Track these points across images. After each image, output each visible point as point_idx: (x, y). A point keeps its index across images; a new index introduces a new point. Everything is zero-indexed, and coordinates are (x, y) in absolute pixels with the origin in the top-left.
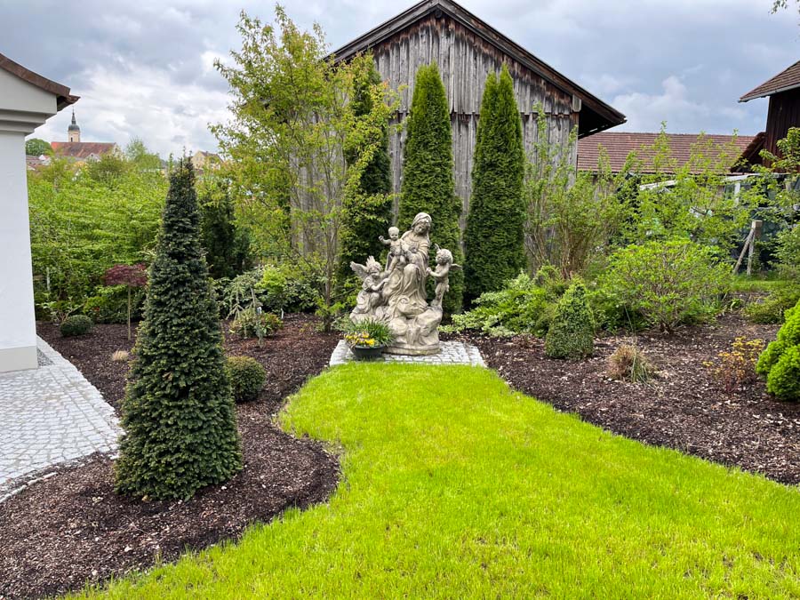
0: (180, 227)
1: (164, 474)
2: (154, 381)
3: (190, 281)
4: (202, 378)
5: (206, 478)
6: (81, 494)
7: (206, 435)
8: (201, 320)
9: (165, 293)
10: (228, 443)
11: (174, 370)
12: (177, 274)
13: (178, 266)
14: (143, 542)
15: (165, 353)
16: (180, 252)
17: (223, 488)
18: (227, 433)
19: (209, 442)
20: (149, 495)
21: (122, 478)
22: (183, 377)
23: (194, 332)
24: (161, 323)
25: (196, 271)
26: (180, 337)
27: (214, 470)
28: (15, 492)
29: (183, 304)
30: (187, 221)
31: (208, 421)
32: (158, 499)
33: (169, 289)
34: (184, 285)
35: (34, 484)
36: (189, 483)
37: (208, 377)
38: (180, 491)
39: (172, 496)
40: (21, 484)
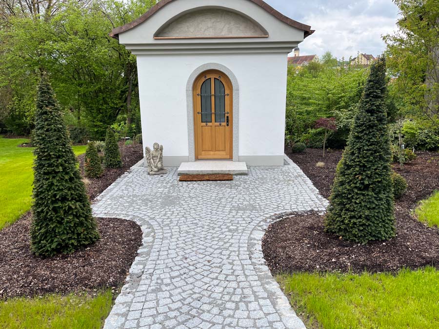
0: (374, 95)
1: (352, 228)
2: (351, 179)
3: (376, 126)
4: (378, 181)
5: (374, 236)
6: (309, 228)
7: (377, 213)
8: (381, 148)
9: (362, 132)
10: (388, 219)
11: (362, 174)
12: (370, 122)
13: (371, 117)
14: (341, 259)
15: (358, 165)
16: (373, 109)
17: (384, 244)
18: (389, 214)
19: (378, 217)
20: (343, 237)
21: (330, 225)
22: (367, 179)
23: (376, 154)
24: (358, 148)
25: (380, 120)
26: (368, 157)
27: (380, 233)
28: (278, 220)
29: (371, 138)
30: (379, 91)
31: (379, 205)
32: (347, 240)
33: (364, 130)
34: (373, 128)
35: (285, 218)
36: (365, 236)
37: (381, 181)
38: (359, 239)
39: (355, 240)
40: (280, 217)
